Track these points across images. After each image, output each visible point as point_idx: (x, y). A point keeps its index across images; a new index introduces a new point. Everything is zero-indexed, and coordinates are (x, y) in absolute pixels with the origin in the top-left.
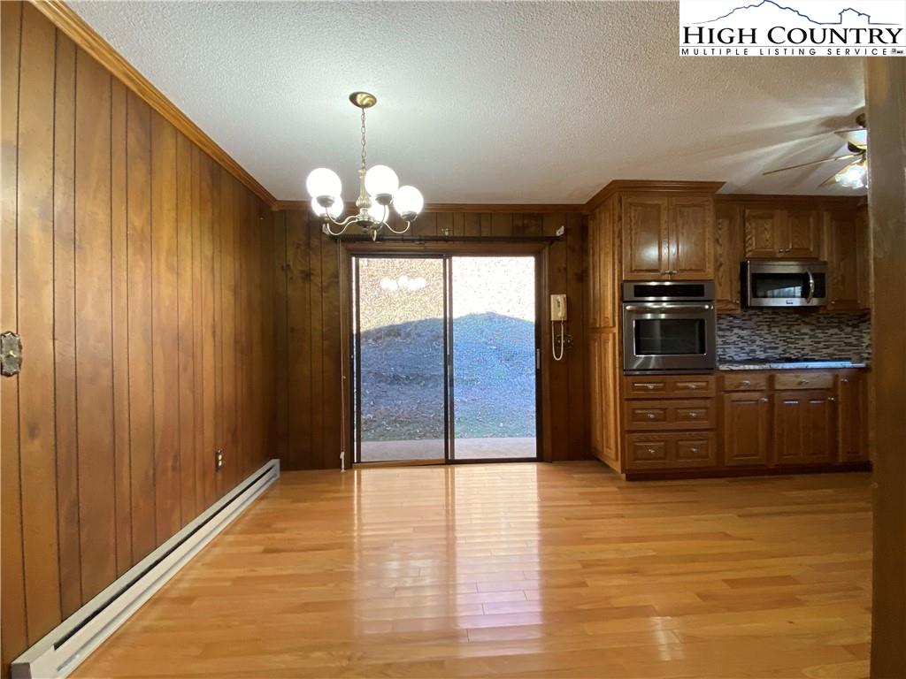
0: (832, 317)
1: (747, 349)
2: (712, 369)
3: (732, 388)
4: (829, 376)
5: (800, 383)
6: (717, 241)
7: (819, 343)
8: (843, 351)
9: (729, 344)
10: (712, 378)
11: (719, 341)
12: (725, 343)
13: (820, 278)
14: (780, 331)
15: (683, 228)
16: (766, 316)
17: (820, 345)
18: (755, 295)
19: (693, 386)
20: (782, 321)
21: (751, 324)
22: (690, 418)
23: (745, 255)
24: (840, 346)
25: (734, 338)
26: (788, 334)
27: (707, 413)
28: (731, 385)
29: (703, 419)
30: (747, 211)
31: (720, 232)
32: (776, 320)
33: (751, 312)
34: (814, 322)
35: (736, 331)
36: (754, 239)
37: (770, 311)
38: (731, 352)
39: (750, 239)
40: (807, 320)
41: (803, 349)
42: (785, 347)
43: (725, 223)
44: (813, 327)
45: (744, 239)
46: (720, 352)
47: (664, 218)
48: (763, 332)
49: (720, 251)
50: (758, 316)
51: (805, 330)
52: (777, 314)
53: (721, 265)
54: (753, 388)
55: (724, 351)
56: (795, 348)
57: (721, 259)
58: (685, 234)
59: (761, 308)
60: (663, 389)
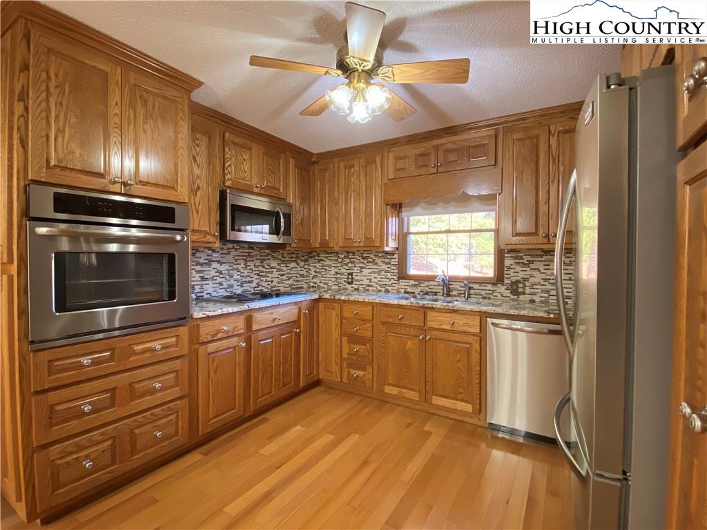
0: (292, 253)
1: (225, 285)
2: (185, 318)
3: (210, 338)
4: (295, 310)
5: (274, 320)
6: (194, 159)
7: (283, 275)
8: (298, 281)
9: (206, 280)
10: (183, 331)
11: (195, 277)
12: (203, 278)
13: (288, 217)
14: (255, 265)
15: (145, 123)
16: (241, 250)
17: (284, 278)
18: (233, 229)
19: (157, 345)
20: (256, 256)
21: (229, 258)
22: (153, 391)
23: (224, 183)
24: (296, 277)
25: (213, 273)
26: (261, 268)
27: (176, 377)
28: (207, 334)
29: (172, 387)
30: (227, 135)
31: (198, 149)
32: (251, 254)
33: (230, 246)
34: (280, 257)
35: (215, 265)
36: (233, 167)
37: (246, 246)
38: (210, 289)
39: (229, 166)
40: (276, 255)
41: (272, 281)
42: (259, 280)
43: (203, 141)
44: (279, 262)
45: (224, 165)
46: (197, 289)
47: (115, 97)
48: (240, 267)
49: (197, 171)
50: (236, 249)
51: (274, 264)
52: (252, 248)
53: (198, 188)
54: (231, 334)
55: (202, 288)
56: (266, 281)
57: (198, 182)
58: (149, 132)
59: (238, 242)
60: (111, 359)
